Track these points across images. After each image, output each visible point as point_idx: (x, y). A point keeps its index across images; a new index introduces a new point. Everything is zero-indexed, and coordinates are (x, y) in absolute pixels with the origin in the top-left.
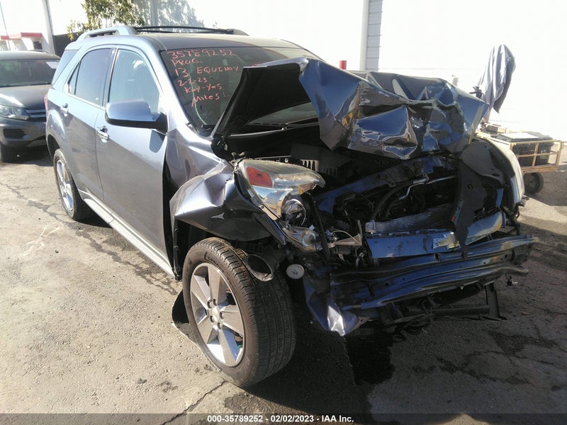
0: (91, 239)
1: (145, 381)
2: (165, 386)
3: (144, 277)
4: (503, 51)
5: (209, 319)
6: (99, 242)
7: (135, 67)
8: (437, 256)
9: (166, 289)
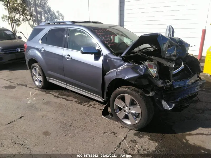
0: (52, 94)
1: (106, 133)
2: (113, 133)
3: (82, 104)
4: (171, 27)
5: (123, 111)
6: (56, 95)
7: (76, 35)
8: (188, 86)
9: (92, 107)
